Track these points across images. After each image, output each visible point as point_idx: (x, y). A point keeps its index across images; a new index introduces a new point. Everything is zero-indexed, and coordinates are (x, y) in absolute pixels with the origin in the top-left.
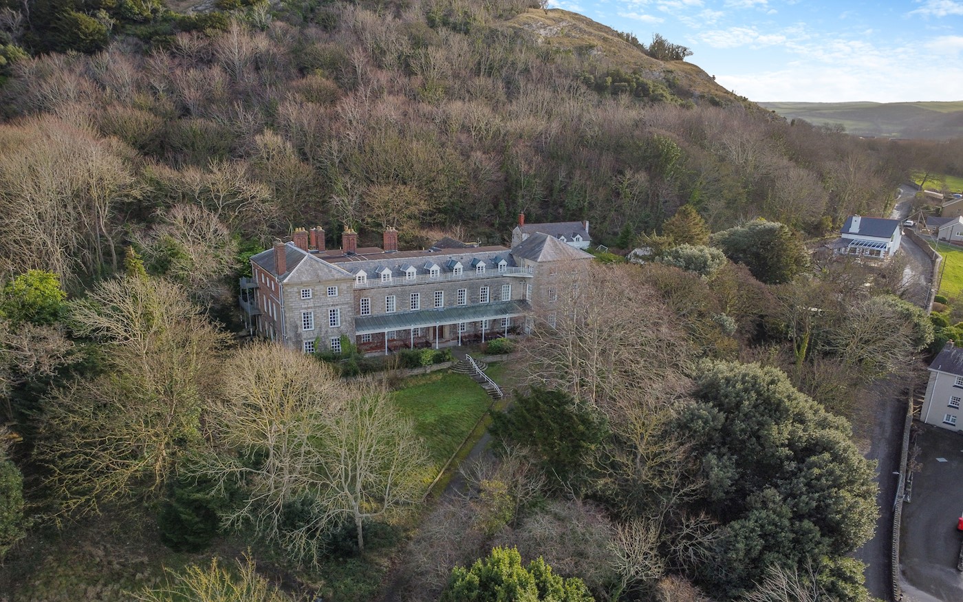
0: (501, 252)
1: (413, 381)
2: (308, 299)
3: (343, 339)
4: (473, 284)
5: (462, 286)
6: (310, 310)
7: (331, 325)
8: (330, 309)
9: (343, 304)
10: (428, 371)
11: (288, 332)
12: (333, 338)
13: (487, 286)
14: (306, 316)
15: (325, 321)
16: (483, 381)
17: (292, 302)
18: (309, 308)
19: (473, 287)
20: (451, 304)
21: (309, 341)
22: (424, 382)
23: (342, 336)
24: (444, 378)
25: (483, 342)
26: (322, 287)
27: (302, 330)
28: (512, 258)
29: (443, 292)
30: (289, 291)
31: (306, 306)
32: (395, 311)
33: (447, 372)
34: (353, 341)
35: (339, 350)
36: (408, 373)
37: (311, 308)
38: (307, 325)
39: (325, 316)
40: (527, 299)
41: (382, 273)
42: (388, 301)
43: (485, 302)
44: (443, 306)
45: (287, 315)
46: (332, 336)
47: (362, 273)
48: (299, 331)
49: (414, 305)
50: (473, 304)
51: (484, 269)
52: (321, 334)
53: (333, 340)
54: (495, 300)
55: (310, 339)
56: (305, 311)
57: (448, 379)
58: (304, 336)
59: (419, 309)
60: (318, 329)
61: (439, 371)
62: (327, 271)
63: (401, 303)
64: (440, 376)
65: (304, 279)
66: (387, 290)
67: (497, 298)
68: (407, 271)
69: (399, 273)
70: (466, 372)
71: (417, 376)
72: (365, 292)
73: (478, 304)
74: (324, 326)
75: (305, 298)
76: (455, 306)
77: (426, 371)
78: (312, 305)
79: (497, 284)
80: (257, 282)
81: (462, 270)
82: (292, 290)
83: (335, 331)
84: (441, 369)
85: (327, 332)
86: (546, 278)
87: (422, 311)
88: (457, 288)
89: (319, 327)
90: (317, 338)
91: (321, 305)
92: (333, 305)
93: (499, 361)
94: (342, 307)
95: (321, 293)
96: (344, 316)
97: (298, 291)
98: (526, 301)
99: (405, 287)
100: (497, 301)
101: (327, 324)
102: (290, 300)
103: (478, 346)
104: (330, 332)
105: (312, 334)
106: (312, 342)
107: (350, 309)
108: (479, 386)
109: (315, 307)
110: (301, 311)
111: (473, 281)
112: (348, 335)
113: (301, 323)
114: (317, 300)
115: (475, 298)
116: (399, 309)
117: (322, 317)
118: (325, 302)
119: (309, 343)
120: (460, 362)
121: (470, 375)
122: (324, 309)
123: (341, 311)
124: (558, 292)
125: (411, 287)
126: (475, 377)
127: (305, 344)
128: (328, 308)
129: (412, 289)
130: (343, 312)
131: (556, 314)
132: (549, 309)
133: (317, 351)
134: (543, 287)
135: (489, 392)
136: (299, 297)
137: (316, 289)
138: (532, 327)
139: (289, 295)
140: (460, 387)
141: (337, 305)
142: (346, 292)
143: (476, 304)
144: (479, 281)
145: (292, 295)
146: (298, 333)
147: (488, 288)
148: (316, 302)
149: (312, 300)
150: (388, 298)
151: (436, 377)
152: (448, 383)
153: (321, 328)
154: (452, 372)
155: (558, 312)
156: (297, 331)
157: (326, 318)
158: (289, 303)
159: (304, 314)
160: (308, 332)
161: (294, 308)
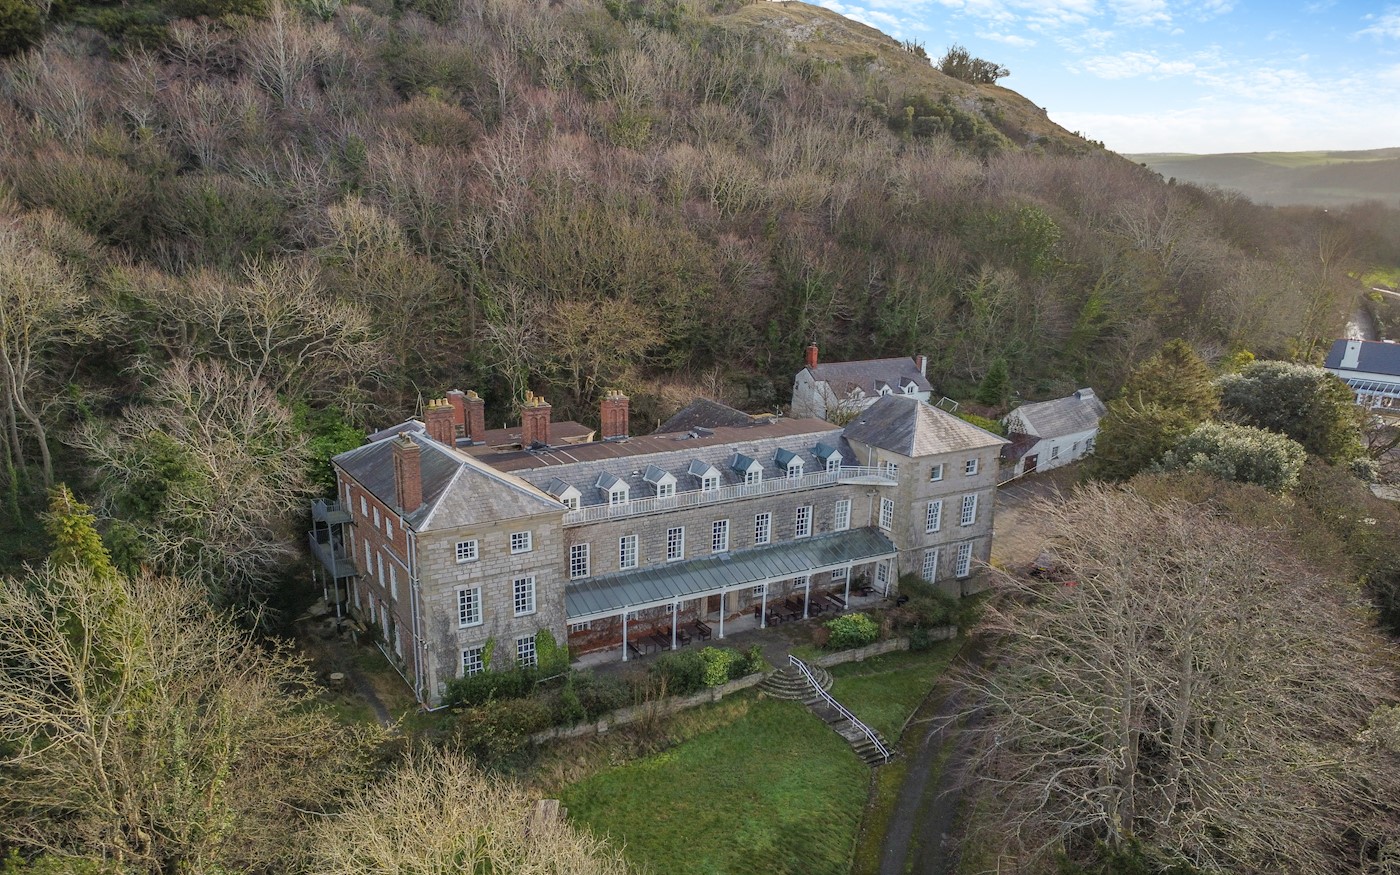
0: (825, 433)
1: (692, 722)
2: (471, 562)
3: (542, 637)
4: (783, 502)
5: (763, 508)
6: (473, 586)
7: (518, 609)
8: (515, 578)
9: (543, 567)
10: (718, 697)
11: (428, 633)
12: (521, 637)
13: (808, 504)
14: (466, 597)
15: (504, 604)
16: (833, 719)
17: (436, 572)
18: (472, 580)
19: (785, 508)
20: (743, 544)
21: (471, 648)
22: (715, 724)
23: (541, 632)
24: (753, 712)
25: (806, 616)
26: (499, 534)
27: (458, 627)
28: (848, 444)
29: (728, 521)
30: (430, 547)
31: (466, 577)
32: (636, 565)
33: (756, 697)
34: (561, 640)
35: (532, 660)
36: (678, 703)
37: (477, 579)
38: (467, 614)
39: (504, 595)
40: (881, 525)
41: (611, 491)
42: (623, 547)
43: (804, 535)
44: (726, 549)
45: (427, 599)
46: (519, 634)
47: (571, 493)
48: (453, 629)
49: (672, 552)
50: (782, 542)
51: (801, 470)
52: (497, 632)
53: (520, 642)
54: (822, 529)
55: (473, 643)
56: (464, 587)
57: (762, 714)
58: (462, 640)
59: (682, 558)
60: (490, 624)
61: (740, 694)
62: (509, 498)
63: (649, 551)
64: (742, 708)
65: (462, 521)
66: (623, 526)
67: (825, 527)
68: (659, 484)
69: (644, 488)
70: (795, 696)
71: (697, 708)
72: (580, 533)
73: (792, 540)
74: (502, 615)
75: (464, 560)
76: (749, 548)
77: (713, 697)
78: (480, 574)
79: (826, 499)
80: (350, 510)
81: (760, 475)
82: (437, 546)
83: (525, 623)
84: (743, 690)
85: (509, 625)
86: (923, 486)
87: (688, 561)
88: (754, 512)
89: (493, 616)
90: (489, 641)
91: (498, 571)
92: (521, 571)
93: (848, 662)
94: (541, 572)
95: (498, 547)
96: (543, 591)
97: (449, 546)
98: (881, 530)
99: (656, 517)
100: (826, 532)
101: (509, 609)
102: (433, 567)
103: (798, 626)
104: (515, 625)
105: (478, 632)
106: (478, 650)
107: (557, 576)
108: (831, 733)
109: (484, 576)
110: (456, 588)
111: (781, 497)
112: (550, 627)
113: (455, 612)
114: (488, 563)
115: (786, 529)
116: (646, 562)
117: (499, 596)
118: (505, 565)
119: (472, 652)
120: (779, 672)
121: (806, 703)
122: (504, 580)
123: (538, 580)
124: (942, 513)
125: (667, 515)
126: (816, 707)
127: (463, 655)
128: (511, 578)
129: (670, 519)
130: (543, 583)
131: (937, 553)
132: (925, 545)
133: (488, 667)
134: (917, 505)
135: (858, 748)
136: (452, 558)
137: (486, 540)
138: (892, 580)
139: (431, 557)
140: (792, 734)
141: (530, 569)
142: (548, 542)
143: (788, 541)
144: (792, 495)
145: (436, 556)
146: (449, 634)
147: (811, 508)
148: (488, 568)
149: (479, 564)
150: (623, 541)
151: (736, 709)
152: (766, 726)
153: (496, 619)
154: (768, 696)
155: (940, 550)
156: (447, 631)
157: (507, 598)
158: (431, 573)
159: (462, 593)
160: (470, 630)
161: (440, 582)
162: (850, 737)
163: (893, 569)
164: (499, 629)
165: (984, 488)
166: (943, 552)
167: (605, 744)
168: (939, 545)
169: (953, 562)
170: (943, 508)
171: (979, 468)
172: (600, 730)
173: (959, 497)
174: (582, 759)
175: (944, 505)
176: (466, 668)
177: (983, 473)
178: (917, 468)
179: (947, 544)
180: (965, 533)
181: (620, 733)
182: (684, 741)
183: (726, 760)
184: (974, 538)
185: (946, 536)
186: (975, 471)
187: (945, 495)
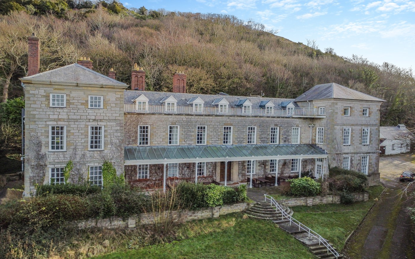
0: (285, 99)
1: (196, 228)
2: (60, 108)
3: (107, 168)
4: (263, 122)
5: (252, 123)
6: (61, 124)
7: (92, 147)
8: (91, 125)
9: (109, 120)
10: (216, 215)
12: (92, 165)
13: (276, 125)
15: (83, 141)
16: (295, 232)
17: (35, 109)
18: (59, 120)
19: (264, 125)
20: (241, 142)
21: (57, 166)
22: (211, 230)
23: (106, 163)
24: (239, 225)
25: (276, 185)
26: (81, 93)
27: (49, 151)
29: (232, 127)
30: (31, 92)
31: (56, 117)
32: (178, 144)
33: (241, 217)
34: (120, 172)
35: (100, 182)
36: (189, 216)
37: (64, 120)
38: (57, 146)
39: (82, 134)
40: (317, 142)
41: (166, 102)
42: (170, 132)
43: (275, 143)
44: (231, 143)
46: (91, 162)
47: (143, 99)
48: (43, 150)
49: (200, 140)
50: (262, 144)
51: (273, 109)
52: (75, 158)
53: (92, 168)
54: (285, 141)
55: (58, 163)
56: (54, 124)
57: (244, 226)
58: (50, 159)
59: (205, 144)
60: (71, 152)
61: (232, 215)
63: (186, 136)
64: (233, 222)
65: (55, 79)
66: (171, 118)
67: (287, 140)
68: (194, 103)
69: (186, 103)
70: (268, 217)
71: (201, 221)
72: (144, 118)
73: (268, 144)
74: (80, 147)
75: (55, 106)
76: (244, 145)
77: (213, 214)
78: (65, 117)
79: (287, 125)
81: (251, 107)
82: (36, 92)
83: (96, 155)
84: (234, 213)
85: (84, 155)
86: (340, 118)
87: (208, 146)
88: (247, 125)
89: (73, 147)
90: (69, 164)
91: (78, 117)
92: (95, 120)
93: (303, 206)
94: (108, 123)
95: (79, 101)
96: (109, 136)
97: (45, 94)
98: (317, 145)
99: (190, 117)
100: (287, 143)
101: (85, 144)
102: (32, 106)
103: (272, 188)
104: (88, 155)
105: (61, 156)
106: (62, 169)
107: (118, 128)
108: (293, 239)
109: (69, 119)
110: (48, 123)
111: (262, 118)
112: (113, 161)
113: (47, 140)
114: (72, 111)
115: (265, 137)
116: (184, 142)
117: (78, 134)
118: (84, 114)
119: (58, 170)
120: (258, 204)
121: (275, 222)
122: (82, 125)
123: (106, 129)
124: (352, 135)
125: (197, 117)
126: (282, 224)
127: (50, 170)
128: (88, 123)
129: (199, 120)
130: (109, 131)
131: (350, 158)
132: (343, 152)
133: (68, 182)
134: (338, 128)
135: (314, 250)
136: (47, 103)
137: (71, 95)
138: (325, 172)
139: (32, 99)
140: (265, 239)
141: (101, 120)
142: (114, 105)
143: (265, 144)
144: (268, 119)
145: (35, 99)
146: (41, 153)
147: (278, 128)
148: (71, 114)
149: (65, 110)
150: (171, 128)
151: (228, 223)
152: (246, 233)
153: (75, 149)
154: (250, 217)
155: (352, 157)
156: (40, 151)
157: (83, 137)
158: (31, 109)
159: (53, 128)
160: (56, 153)
161: (37, 116)
162: (307, 242)
163: (325, 164)
164: (77, 156)
165: (373, 125)
166: (353, 158)
167: (130, 235)
168: (351, 153)
169: (359, 165)
170: (352, 132)
171: (370, 114)
172: (130, 226)
173: (360, 127)
174: (107, 242)
175: (352, 130)
176: (53, 180)
177: (372, 116)
178: (336, 106)
179: (355, 153)
180: (365, 149)
181: (143, 230)
182: (187, 238)
183: (212, 251)
184: (369, 153)
185: (354, 149)
186: (367, 115)
187: (353, 125)
